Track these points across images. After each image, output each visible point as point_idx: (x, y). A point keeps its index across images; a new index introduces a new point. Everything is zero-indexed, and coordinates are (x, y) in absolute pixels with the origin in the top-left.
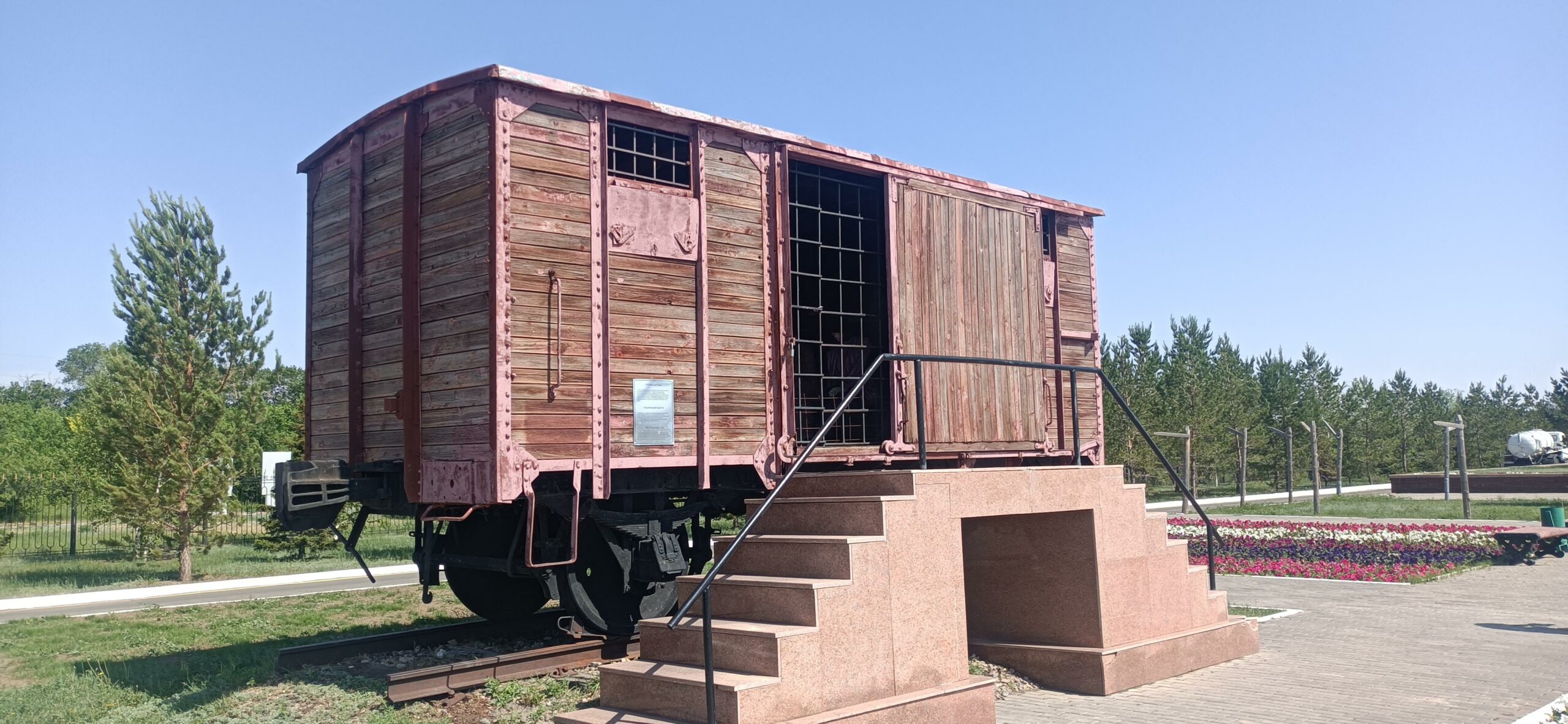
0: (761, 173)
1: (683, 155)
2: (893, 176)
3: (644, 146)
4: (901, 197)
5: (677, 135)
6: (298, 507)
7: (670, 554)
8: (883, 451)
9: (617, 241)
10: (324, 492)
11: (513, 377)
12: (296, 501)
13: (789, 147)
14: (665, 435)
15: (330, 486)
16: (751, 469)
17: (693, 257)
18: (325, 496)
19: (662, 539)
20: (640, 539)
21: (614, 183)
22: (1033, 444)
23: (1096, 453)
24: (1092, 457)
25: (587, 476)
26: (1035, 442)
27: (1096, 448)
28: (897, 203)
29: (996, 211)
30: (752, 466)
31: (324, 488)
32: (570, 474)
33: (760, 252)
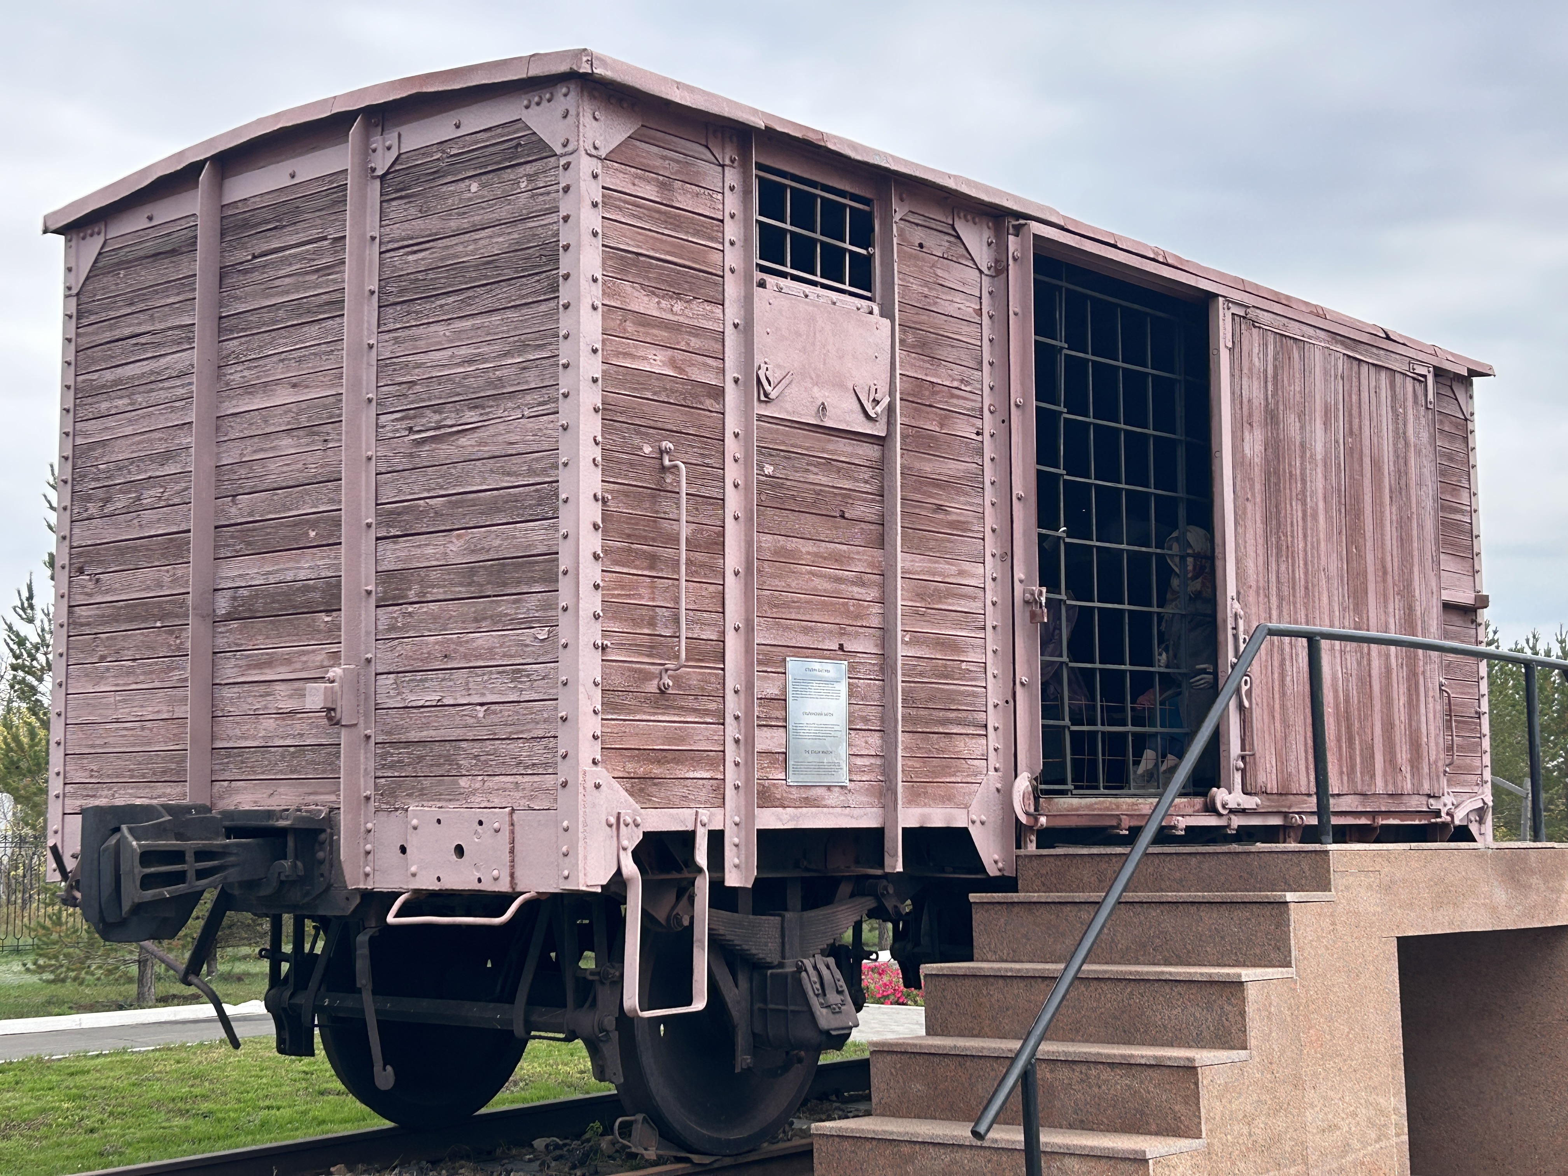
0: (981, 272)
1: (864, 237)
2: (1228, 300)
3: (803, 217)
4: (1237, 340)
5: (854, 197)
6: (150, 894)
7: (833, 998)
8: (1210, 808)
9: (766, 395)
10: (190, 866)
11: (604, 648)
12: (147, 882)
13: (1036, 228)
14: (834, 768)
15: (201, 855)
16: (963, 834)
17: (879, 430)
18: (191, 875)
19: (815, 967)
20: (770, 966)
21: (762, 284)
22: (1424, 799)
23: (1481, 821)
24: (1474, 828)
25: (716, 839)
26: (1429, 796)
27: (1481, 812)
28: (1231, 350)
29: (1373, 370)
30: (965, 831)
31: (190, 857)
32: (687, 838)
33: (978, 423)
